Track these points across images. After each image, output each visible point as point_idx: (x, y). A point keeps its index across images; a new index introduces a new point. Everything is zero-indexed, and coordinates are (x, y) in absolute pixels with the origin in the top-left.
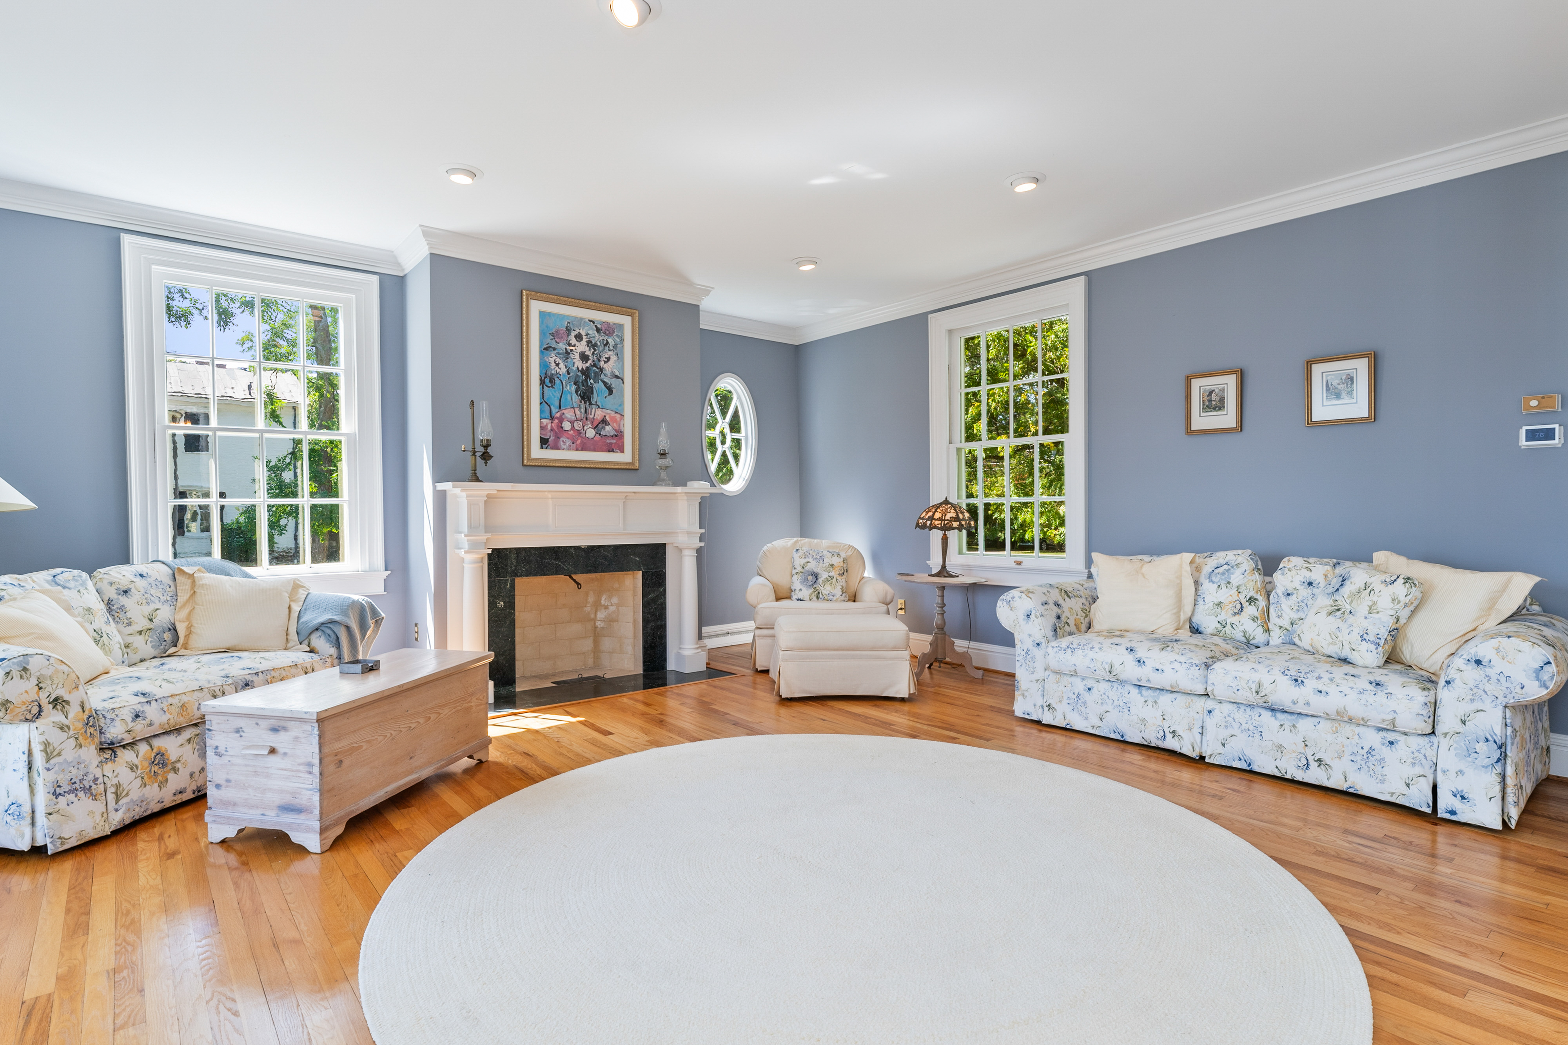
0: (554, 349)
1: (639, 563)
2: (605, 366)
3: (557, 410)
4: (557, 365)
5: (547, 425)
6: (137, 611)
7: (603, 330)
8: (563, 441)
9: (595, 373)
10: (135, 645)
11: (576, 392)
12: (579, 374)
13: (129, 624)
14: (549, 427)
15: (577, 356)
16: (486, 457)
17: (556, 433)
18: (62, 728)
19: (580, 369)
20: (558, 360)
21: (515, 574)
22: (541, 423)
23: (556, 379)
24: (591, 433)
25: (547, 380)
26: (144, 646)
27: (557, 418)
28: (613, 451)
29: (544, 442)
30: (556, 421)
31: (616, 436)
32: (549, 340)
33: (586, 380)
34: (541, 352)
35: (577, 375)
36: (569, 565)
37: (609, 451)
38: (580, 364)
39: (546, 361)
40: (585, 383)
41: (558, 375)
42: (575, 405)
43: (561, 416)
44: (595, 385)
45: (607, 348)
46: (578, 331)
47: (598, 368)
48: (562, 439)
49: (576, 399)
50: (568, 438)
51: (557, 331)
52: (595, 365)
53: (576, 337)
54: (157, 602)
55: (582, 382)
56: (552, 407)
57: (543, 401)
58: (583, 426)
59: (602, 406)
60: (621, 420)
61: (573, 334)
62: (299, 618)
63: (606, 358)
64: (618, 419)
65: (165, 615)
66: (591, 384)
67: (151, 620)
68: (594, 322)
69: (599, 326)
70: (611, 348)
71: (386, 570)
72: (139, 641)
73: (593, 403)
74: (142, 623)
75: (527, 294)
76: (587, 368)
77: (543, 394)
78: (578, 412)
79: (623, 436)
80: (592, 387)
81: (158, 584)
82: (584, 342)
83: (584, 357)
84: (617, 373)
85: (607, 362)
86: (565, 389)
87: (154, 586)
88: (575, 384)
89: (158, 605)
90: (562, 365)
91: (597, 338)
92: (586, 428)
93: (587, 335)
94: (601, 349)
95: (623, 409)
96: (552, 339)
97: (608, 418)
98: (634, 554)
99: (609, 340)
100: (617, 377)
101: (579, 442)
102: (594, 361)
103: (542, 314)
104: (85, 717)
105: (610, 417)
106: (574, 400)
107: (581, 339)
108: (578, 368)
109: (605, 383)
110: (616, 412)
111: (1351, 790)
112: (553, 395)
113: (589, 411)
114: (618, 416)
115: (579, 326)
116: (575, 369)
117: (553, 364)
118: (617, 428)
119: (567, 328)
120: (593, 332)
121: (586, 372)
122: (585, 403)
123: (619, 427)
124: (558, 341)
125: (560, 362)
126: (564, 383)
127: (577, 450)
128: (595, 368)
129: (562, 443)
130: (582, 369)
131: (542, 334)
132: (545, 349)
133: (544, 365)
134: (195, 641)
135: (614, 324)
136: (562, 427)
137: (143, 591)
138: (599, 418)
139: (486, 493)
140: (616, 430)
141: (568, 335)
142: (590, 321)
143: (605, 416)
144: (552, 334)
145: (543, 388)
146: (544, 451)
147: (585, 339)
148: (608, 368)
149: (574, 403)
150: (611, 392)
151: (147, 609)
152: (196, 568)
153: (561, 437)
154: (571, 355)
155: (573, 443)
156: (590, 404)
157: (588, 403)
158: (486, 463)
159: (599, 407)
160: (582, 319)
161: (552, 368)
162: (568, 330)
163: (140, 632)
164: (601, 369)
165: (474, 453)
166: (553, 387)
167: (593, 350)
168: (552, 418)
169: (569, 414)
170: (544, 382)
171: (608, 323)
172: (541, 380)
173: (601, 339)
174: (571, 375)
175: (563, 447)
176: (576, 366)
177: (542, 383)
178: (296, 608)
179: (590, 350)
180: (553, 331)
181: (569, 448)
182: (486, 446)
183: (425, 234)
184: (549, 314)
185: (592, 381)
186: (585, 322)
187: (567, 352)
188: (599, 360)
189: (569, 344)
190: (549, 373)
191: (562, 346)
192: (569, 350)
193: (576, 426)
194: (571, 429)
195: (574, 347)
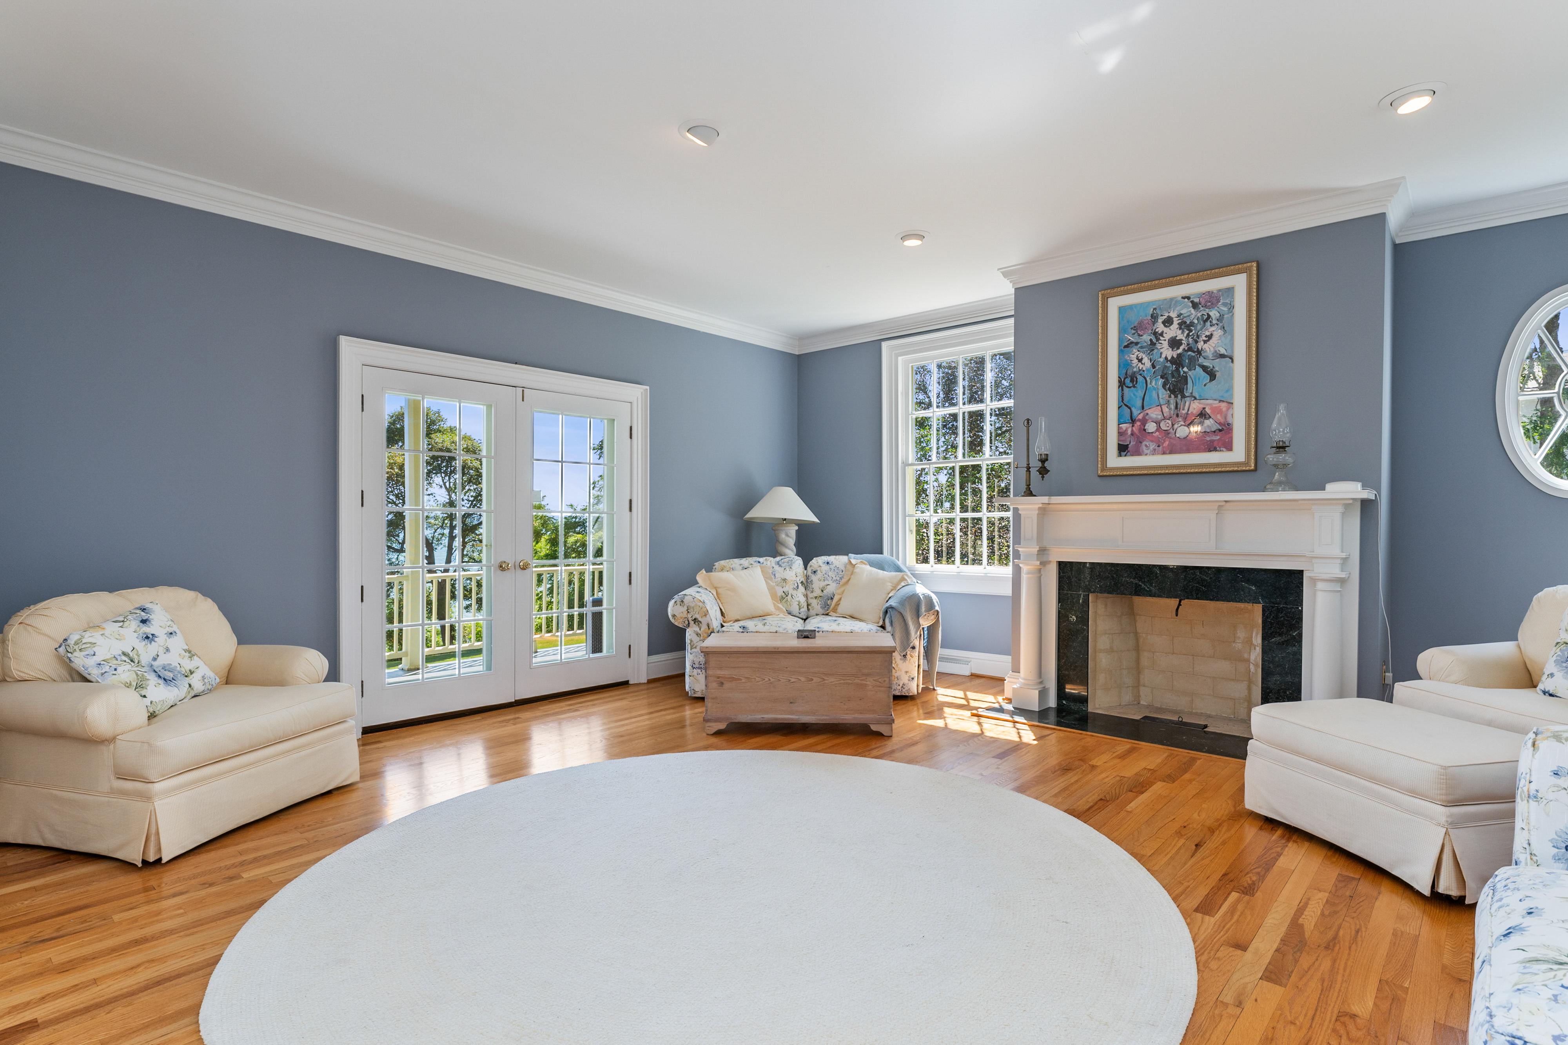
0: (1137, 344)
1: (1256, 593)
2: (1206, 346)
3: (1139, 412)
4: (1140, 360)
5: (1126, 430)
7: (1203, 304)
8: (1146, 446)
9: (1191, 359)
11: (1164, 386)
12: (1168, 364)
14: (1129, 432)
15: (1165, 344)
16: (1043, 471)
17: (1138, 437)
18: (697, 635)
19: (1169, 358)
20: (1141, 355)
21: (1088, 590)
22: (1119, 428)
23: (1139, 377)
24: (1182, 431)
25: (1128, 379)
27: (1139, 420)
28: (1215, 450)
29: (1123, 449)
30: (1138, 423)
31: (1220, 430)
32: (1130, 336)
33: (1177, 370)
34: (1121, 351)
35: (1166, 367)
36: (1152, 586)
37: (1210, 451)
38: (1168, 353)
39: (1126, 360)
40: (1175, 374)
41: (1141, 372)
42: (1162, 402)
43: (1144, 417)
44: (1190, 373)
45: (1208, 324)
46: (1167, 314)
47: (1194, 352)
48: (1144, 443)
49: (1164, 394)
50: (1152, 441)
51: (1140, 323)
52: (1190, 349)
53: (1164, 323)
54: (830, 580)
55: (1172, 373)
56: (1133, 409)
57: (1123, 403)
58: (1173, 425)
59: (1200, 396)
60: (1228, 409)
61: (1161, 320)
63: (1206, 337)
64: (1224, 409)
65: (830, 590)
66: (1184, 372)
68: (1188, 298)
69: (1196, 300)
70: (1214, 322)
73: (1187, 395)
75: (1102, 294)
76: (1179, 355)
77: (1122, 397)
78: (1165, 409)
79: (1232, 430)
80: (1187, 377)
81: (836, 569)
82: (1175, 325)
83: (1174, 343)
84: (1223, 351)
85: (1208, 341)
86: (1149, 386)
87: (833, 570)
88: (1162, 377)
90: (1146, 360)
91: (1193, 315)
92: (1176, 426)
93: (1179, 316)
94: (1199, 327)
95: (1232, 395)
96: (1134, 334)
97: (1208, 410)
98: (1248, 581)
99: (1211, 314)
100: (1222, 356)
101: (1167, 444)
102: (1188, 344)
103: (1122, 310)
104: (709, 632)
105: (1212, 409)
106: (1160, 397)
107: (1172, 323)
108: (1166, 358)
109: (1205, 368)
110: (1220, 401)
112: (1134, 395)
113: (1181, 405)
114: (1223, 406)
115: (1169, 309)
116: (1162, 360)
117: (1135, 361)
118: (1222, 421)
119: (1152, 316)
120: (1188, 310)
121: (1177, 361)
122: (1176, 397)
123: (1226, 418)
124: (1141, 333)
125: (1144, 356)
126: (1148, 379)
127: (1164, 453)
128: (1190, 353)
129: (1144, 448)
130: (1172, 357)
131: (1122, 331)
132: (1126, 347)
133: (1124, 365)
134: (840, 609)
135: (1219, 291)
136: (1145, 430)
137: (824, 572)
138: (1195, 412)
139: (1041, 507)
140: (1220, 424)
141: (1154, 323)
142: (1184, 298)
143: (1204, 408)
144: (1135, 328)
145: (1122, 390)
146: (1122, 458)
147: (1176, 322)
148: (1208, 348)
149: (1161, 400)
150: (1212, 375)
151: (823, 584)
152: (859, 561)
153: (1144, 440)
154: (1158, 346)
155: (1159, 446)
156: (1183, 396)
157: (1179, 397)
158: (1043, 477)
159: (1195, 398)
160: (1172, 299)
161: (1134, 365)
162: (1154, 317)
164: (1199, 352)
165: (1028, 468)
166: (1134, 386)
167: (1187, 332)
168: (1133, 421)
169: (1154, 413)
170: (1124, 383)
171: (1210, 293)
172: (1120, 382)
173: (1199, 315)
174: (1157, 368)
175: (1146, 451)
176: (1163, 356)
177: (1121, 384)
179: (1183, 333)
180: (1136, 324)
181: (1154, 452)
182: (1044, 460)
183: (1006, 274)
184: (1131, 307)
185: (1185, 369)
186: (1176, 302)
187: (1153, 344)
188: (1196, 342)
189: (1155, 333)
190: (1130, 372)
191: (1147, 338)
192: (1154, 340)
193: (1163, 426)
194: (1157, 430)
195: (1162, 334)
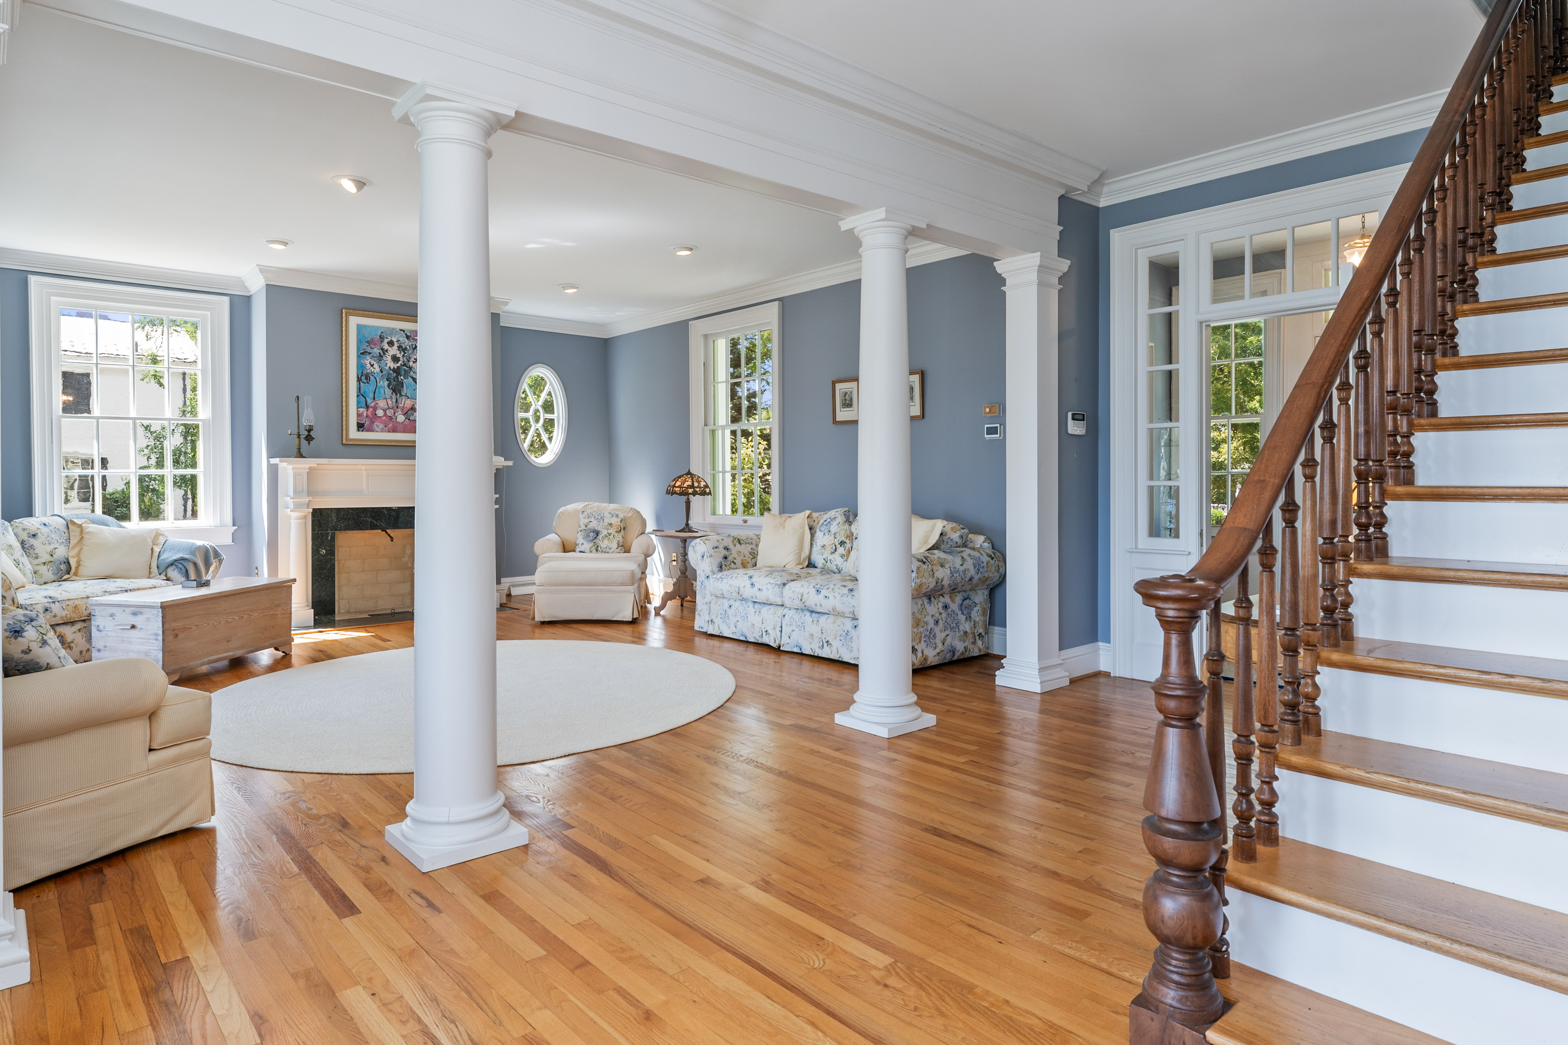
0: (370, 353)
2: (414, 365)
3: (372, 401)
4: (372, 366)
5: (363, 413)
6: (42, 549)
7: (412, 337)
8: (376, 425)
9: (405, 371)
10: (41, 572)
11: (389, 386)
12: (391, 372)
13: (37, 558)
14: (365, 414)
15: (389, 358)
16: (309, 438)
17: (371, 419)
19: (392, 368)
20: (372, 362)
21: (335, 529)
22: (358, 411)
23: (371, 377)
24: (401, 418)
25: (363, 377)
26: (47, 573)
27: (372, 407)
29: (360, 426)
30: (371, 409)
32: (365, 347)
33: (397, 377)
34: (358, 356)
35: (389, 373)
36: (383, 523)
38: (392, 365)
39: (362, 363)
40: (396, 379)
41: (373, 374)
42: (388, 397)
43: (375, 405)
44: (405, 380)
45: (416, 351)
46: (390, 338)
47: (407, 367)
48: (375, 423)
49: (388, 392)
50: (381, 423)
51: (372, 339)
52: (405, 365)
53: (388, 343)
54: (56, 543)
55: (394, 379)
56: (367, 399)
57: (360, 394)
58: (394, 413)
59: (411, 397)
61: (386, 341)
62: (159, 556)
63: (415, 359)
65: (61, 552)
66: (401, 380)
67: (52, 555)
68: (404, 331)
69: (409, 334)
71: (234, 525)
72: (43, 569)
73: (404, 395)
74: (46, 558)
75: (346, 312)
76: (398, 367)
77: (359, 389)
78: (389, 402)
80: (403, 383)
81: (57, 531)
82: (395, 347)
83: (395, 359)
85: (416, 362)
86: (378, 384)
87: (53, 532)
88: (387, 380)
89: (57, 546)
90: (376, 366)
91: (406, 343)
92: (396, 414)
93: (398, 341)
94: (410, 352)
96: (368, 346)
97: (417, 407)
101: (390, 425)
102: (403, 362)
103: (359, 327)
106: (386, 393)
107: (393, 345)
108: (390, 368)
109: (414, 379)
111: (840, 659)
112: (368, 389)
113: (400, 400)
115: (391, 335)
116: (387, 368)
117: (369, 365)
119: (380, 336)
120: (403, 339)
121: (397, 371)
122: (396, 395)
124: (373, 347)
125: (375, 363)
126: (378, 379)
127: (389, 432)
128: (405, 367)
129: (376, 427)
130: (394, 368)
131: (359, 342)
132: (361, 354)
133: (360, 366)
134: (82, 571)
136: (376, 414)
137: (46, 536)
138: (409, 407)
139: (308, 466)
141: (382, 342)
142: (400, 330)
143: (414, 405)
144: (368, 342)
145: (360, 384)
146: (360, 433)
147: (396, 345)
148: (417, 367)
149: (387, 395)
151: (50, 548)
152: (83, 520)
153: (375, 421)
154: (384, 358)
155: (385, 427)
156: (401, 395)
157: (398, 395)
158: (309, 443)
159: (408, 398)
160: (393, 329)
161: (368, 368)
162: (382, 338)
163: (44, 564)
164: (411, 368)
165: (299, 436)
166: (368, 383)
167: (403, 353)
168: (367, 407)
169: (382, 404)
170: (361, 379)
172: (358, 378)
173: (410, 344)
174: (384, 373)
175: (377, 429)
177: (359, 380)
178: (157, 549)
179: (400, 353)
180: (369, 340)
181: (382, 431)
182: (310, 430)
183: (261, 271)
184: (365, 327)
185: (402, 377)
186: (396, 332)
187: (380, 356)
188: (409, 361)
189: (382, 349)
190: (365, 372)
191: (376, 351)
192: (382, 354)
193: (389, 413)
194: (384, 415)
195: (387, 351)
